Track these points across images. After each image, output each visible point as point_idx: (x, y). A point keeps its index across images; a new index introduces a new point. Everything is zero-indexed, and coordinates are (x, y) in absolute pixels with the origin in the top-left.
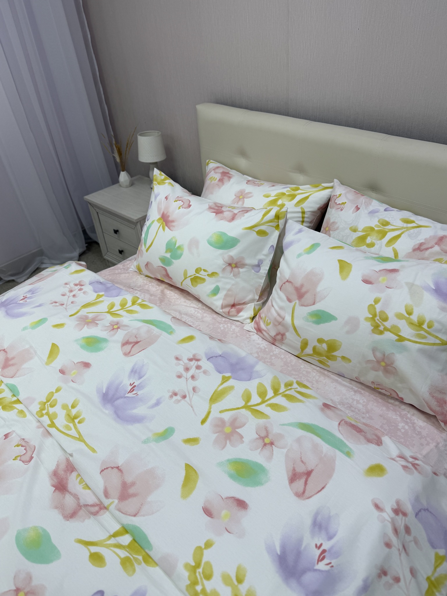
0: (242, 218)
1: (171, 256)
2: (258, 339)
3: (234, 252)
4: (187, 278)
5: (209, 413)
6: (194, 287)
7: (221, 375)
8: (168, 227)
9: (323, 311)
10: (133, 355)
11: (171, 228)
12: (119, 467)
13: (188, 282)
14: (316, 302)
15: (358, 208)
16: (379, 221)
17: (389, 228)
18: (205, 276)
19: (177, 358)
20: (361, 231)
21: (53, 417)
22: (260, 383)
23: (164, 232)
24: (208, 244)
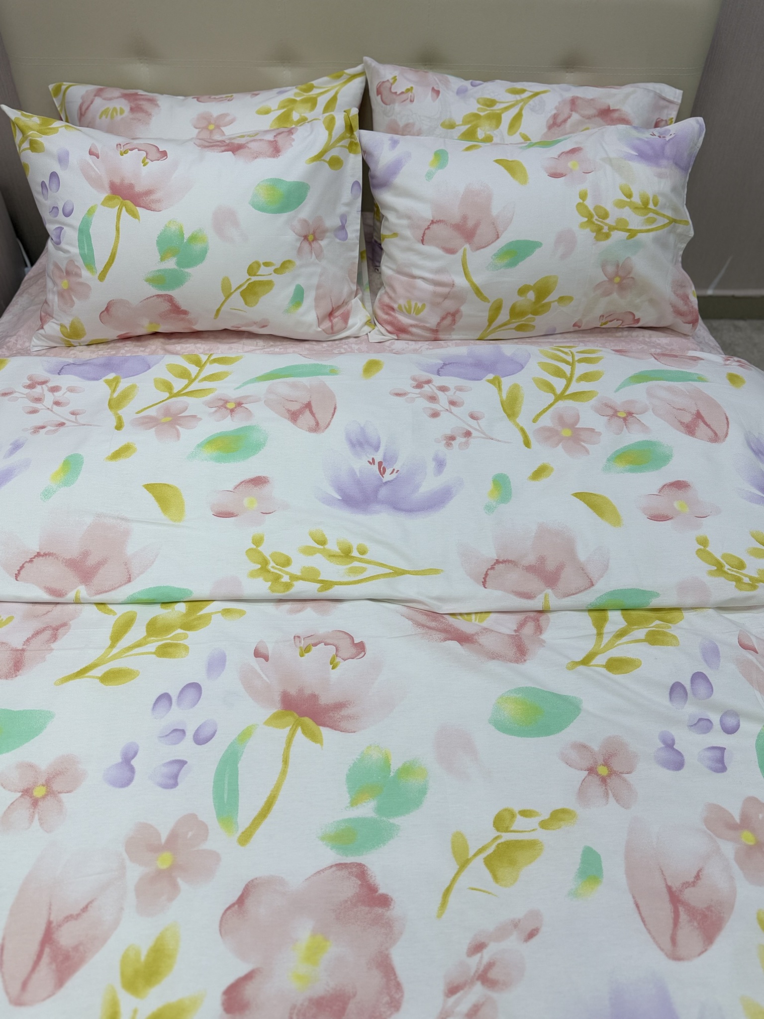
0: (293, 143)
1: (178, 264)
2: (407, 346)
3: (305, 212)
4: (232, 293)
5: (522, 430)
6: (251, 306)
7: (484, 381)
8: (143, 207)
9: (517, 241)
10: (329, 424)
11: (153, 206)
12: (497, 560)
13: (236, 300)
14: (500, 234)
16: (478, 102)
17: (498, 107)
18: (271, 274)
19: (398, 395)
20: (462, 125)
21: (310, 575)
22: (539, 363)
23: (137, 220)
24: (254, 209)
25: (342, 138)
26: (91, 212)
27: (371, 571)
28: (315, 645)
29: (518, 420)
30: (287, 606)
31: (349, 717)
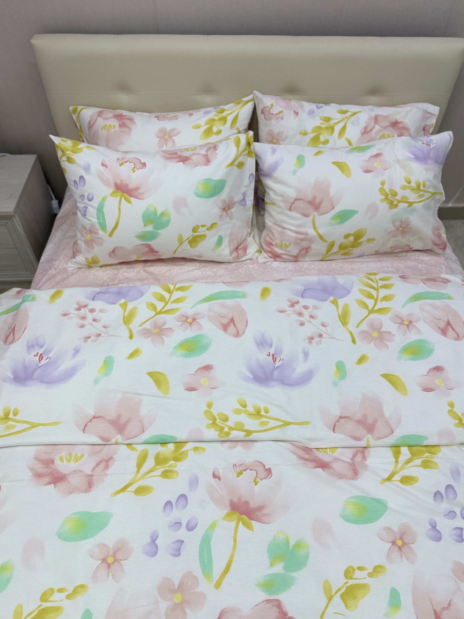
1: (154, 228)
2: (280, 265)
3: (224, 195)
4: (183, 242)
5: (351, 333)
6: (194, 248)
7: (328, 302)
8: (134, 197)
9: (344, 210)
10: (244, 332)
11: (140, 196)
12: (340, 416)
14: (334, 206)
15: (297, 113)
16: (321, 119)
17: (332, 122)
18: (205, 231)
19: (281, 312)
20: (311, 133)
21: (239, 427)
22: (359, 289)
23: (130, 204)
24: (196, 197)
25: (244, 150)
26: (104, 199)
27: (273, 424)
28: (245, 470)
29: (348, 327)
30: (227, 444)
31: (266, 515)
